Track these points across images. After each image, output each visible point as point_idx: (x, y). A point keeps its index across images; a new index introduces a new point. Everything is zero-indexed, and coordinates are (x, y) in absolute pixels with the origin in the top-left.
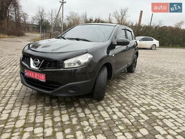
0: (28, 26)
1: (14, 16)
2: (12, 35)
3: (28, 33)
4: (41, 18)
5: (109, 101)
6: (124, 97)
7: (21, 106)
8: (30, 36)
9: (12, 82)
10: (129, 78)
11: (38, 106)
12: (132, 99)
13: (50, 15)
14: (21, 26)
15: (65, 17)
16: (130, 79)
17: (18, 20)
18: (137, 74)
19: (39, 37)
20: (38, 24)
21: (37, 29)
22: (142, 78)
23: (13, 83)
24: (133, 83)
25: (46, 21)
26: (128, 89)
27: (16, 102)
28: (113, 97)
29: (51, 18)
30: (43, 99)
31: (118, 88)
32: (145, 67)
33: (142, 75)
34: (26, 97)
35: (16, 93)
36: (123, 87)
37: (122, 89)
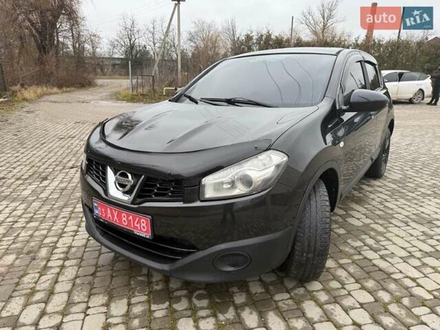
0: (101, 63)
1: (69, 43)
2: (68, 87)
3: (103, 78)
4: (130, 40)
5: (334, 284)
6: (374, 265)
7: (88, 302)
8: (107, 85)
9: (66, 219)
10: (372, 196)
11: (133, 300)
12: (401, 272)
13: (150, 32)
14: (86, 63)
15: (185, 36)
16: (378, 200)
17: (79, 51)
18: (394, 181)
19: (128, 89)
20: (122, 57)
21: (122, 68)
22: (410, 194)
23: (67, 222)
24: (390, 212)
25: (141, 48)
26: (382, 234)
27: (74, 285)
28: (341, 266)
29: (152, 39)
30: (144, 275)
31: (349, 232)
32: (409, 157)
33: (408, 184)
34: (99, 267)
35: (74, 254)
36: (366, 229)
37: (364, 237)
